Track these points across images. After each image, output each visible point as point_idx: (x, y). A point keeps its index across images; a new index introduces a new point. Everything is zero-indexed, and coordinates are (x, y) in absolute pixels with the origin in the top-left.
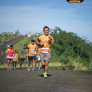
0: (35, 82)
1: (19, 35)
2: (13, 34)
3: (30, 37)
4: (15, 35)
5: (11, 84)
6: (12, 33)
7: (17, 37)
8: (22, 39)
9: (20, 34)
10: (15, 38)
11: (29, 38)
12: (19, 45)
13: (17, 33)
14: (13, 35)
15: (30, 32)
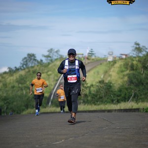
0: (121, 132)
1: (93, 57)
2: (84, 56)
3: (112, 61)
4: (88, 59)
5: (83, 135)
6: (83, 54)
7: (91, 61)
8: (98, 65)
9: (95, 56)
10: (89, 63)
11: (109, 62)
12: (94, 73)
13: (90, 55)
14: (84, 58)
15: (111, 53)
